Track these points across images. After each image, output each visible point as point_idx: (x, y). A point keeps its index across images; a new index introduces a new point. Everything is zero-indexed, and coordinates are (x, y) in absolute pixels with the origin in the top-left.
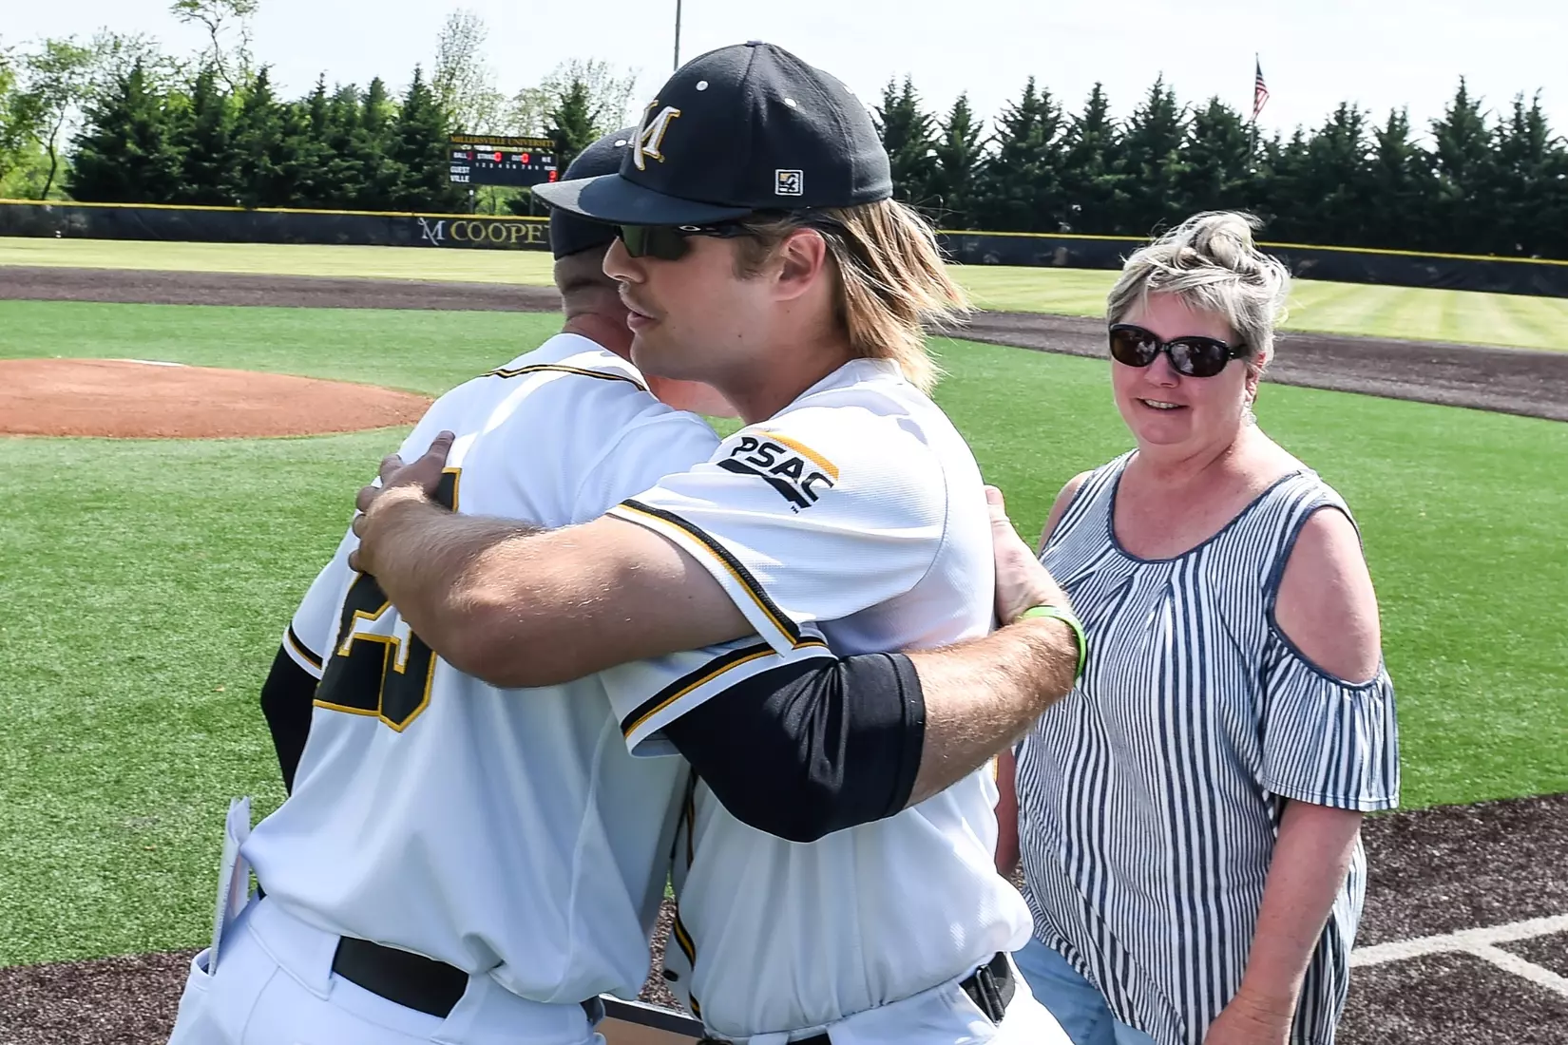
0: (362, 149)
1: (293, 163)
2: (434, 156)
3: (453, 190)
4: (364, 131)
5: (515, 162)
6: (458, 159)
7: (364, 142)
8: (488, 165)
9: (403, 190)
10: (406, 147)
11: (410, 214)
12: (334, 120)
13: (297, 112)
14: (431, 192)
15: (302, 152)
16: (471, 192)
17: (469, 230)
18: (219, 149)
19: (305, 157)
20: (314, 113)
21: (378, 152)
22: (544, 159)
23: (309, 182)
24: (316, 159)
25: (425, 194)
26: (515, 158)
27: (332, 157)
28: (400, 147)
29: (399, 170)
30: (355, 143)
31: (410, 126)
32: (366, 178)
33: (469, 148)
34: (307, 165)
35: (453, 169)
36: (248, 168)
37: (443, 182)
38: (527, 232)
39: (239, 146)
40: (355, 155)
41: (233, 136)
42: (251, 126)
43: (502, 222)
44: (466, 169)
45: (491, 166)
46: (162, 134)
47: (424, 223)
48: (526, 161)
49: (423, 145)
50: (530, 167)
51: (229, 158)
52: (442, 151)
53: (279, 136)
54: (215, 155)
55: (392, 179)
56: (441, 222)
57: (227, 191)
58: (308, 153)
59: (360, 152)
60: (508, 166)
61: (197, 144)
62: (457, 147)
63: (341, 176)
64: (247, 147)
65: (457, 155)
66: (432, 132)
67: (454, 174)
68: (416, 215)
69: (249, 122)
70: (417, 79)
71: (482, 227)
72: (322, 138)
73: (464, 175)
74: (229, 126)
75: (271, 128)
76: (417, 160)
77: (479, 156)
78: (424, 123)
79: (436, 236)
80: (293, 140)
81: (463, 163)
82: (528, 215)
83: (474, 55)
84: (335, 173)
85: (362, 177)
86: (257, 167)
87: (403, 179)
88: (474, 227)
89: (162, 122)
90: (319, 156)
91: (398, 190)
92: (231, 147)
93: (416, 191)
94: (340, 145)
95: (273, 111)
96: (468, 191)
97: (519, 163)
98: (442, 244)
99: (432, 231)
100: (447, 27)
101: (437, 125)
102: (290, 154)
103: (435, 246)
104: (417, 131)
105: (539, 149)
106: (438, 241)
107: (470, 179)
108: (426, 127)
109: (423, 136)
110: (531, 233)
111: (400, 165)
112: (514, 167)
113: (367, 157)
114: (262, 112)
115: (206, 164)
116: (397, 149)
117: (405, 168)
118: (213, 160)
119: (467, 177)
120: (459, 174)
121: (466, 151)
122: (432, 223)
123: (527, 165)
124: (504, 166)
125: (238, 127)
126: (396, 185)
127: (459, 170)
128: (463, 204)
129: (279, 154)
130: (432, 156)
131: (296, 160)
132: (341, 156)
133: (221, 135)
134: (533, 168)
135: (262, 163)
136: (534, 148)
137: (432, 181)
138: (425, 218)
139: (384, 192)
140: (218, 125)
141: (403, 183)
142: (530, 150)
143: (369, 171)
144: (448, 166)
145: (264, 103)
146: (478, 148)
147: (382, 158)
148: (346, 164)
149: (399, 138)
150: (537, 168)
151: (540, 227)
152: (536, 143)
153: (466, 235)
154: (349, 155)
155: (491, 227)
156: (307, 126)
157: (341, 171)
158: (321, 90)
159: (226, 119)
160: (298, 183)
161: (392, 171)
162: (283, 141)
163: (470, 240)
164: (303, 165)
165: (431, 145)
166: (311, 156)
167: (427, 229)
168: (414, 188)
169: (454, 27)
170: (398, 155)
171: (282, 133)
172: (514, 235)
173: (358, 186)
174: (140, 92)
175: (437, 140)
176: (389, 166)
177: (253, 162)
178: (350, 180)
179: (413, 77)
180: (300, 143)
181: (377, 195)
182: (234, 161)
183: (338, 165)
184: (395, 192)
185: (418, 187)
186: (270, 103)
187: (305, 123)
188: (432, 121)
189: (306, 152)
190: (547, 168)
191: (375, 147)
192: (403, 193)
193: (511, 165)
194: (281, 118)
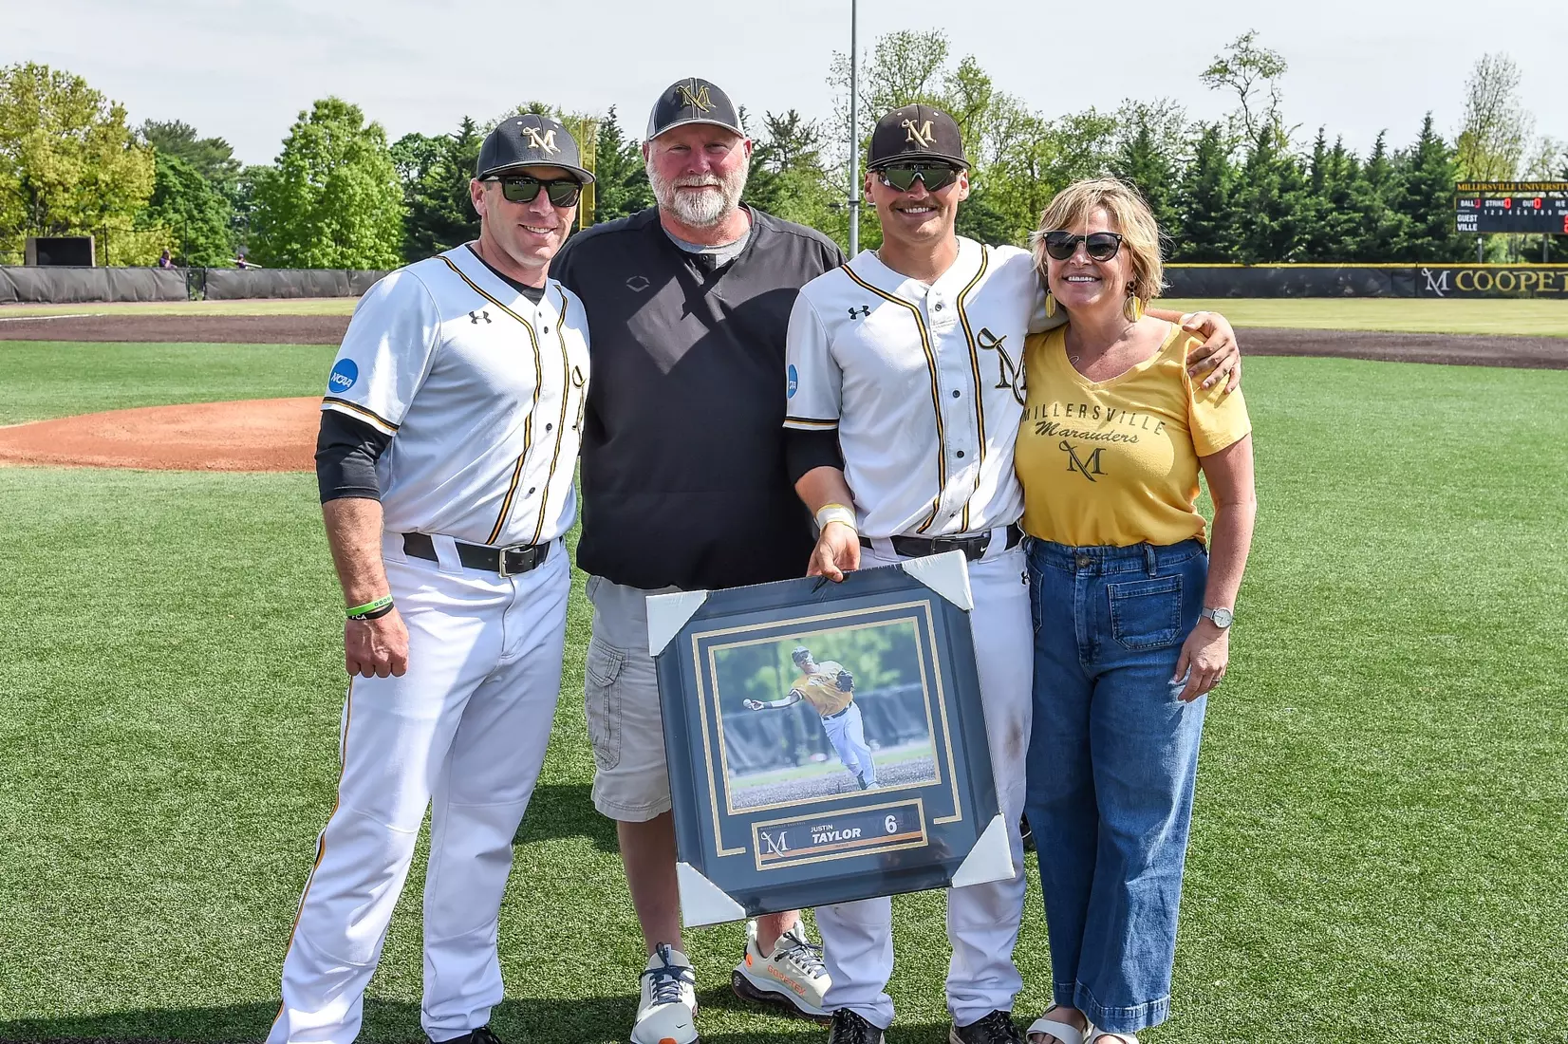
0: (1362, 201)
1: (1289, 218)
2: (1443, 205)
3: (1460, 240)
4: (1365, 183)
5: (1527, 208)
6: (1465, 208)
7: (1366, 194)
8: (1497, 212)
9: (1406, 241)
10: (1410, 198)
11: (1413, 265)
12: (1334, 175)
13: (1298, 169)
14: (1437, 242)
15: (1298, 207)
16: (1480, 241)
17: (1476, 279)
18: (1219, 209)
19: (1302, 213)
20: (1314, 168)
21: (1379, 203)
22: (1558, 204)
23: (1307, 236)
24: (1313, 213)
25: (1429, 244)
26: (1525, 204)
27: (1331, 211)
28: (1404, 197)
29: (1400, 222)
30: (1354, 196)
31: (1415, 176)
32: (1367, 230)
33: (1477, 195)
34: (1305, 220)
35: (1460, 218)
36: (1247, 224)
37: (1450, 232)
38: (1538, 279)
39: (1236, 205)
40: (1355, 208)
41: (1231, 196)
42: (1250, 185)
43: (1511, 270)
44: (1473, 218)
45: (1501, 213)
46: (1162, 195)
47: (1428, 274)
48: (1538, 207)
49: (1428, 196)
50: (1542, 212)
51: (1227, 216)
52: (1450, 200)
53: (1275, 192)
54: (1213, 214)
55: (1394, 231)
56: (1445, 273)
57: (1225, 249)
58: (1306, 208)
59: (1359, 205)
60: (1518, 213)
61: (1198, 203)
62: (1467, 196)
63: (1339, 229)
64: (1247, 205)
65: (1463, 203)
66: (1439, 182)
67: (1462, 222)
68: (1419, 265)
69: (1248, 180)
70: (1427, 128)
71: (1490, 277)
72: (1323, 191)
73: (1472, 223)
74: (1227, 185)
75: (1269, 184)
76: (1422, 211)
77: (1488, 204)
78: (1430, 174)
79: (1440, 286)
80: (1289, 196)
81: (1472, 211)
82: (1542, 262)
83: (1507, 100)
84: (1332, 227)
85: (1362, 230)
86: (1254, 223)
87: (1407, 230)
88: (1481, 276)
89: (1162, 185)
90: (1317, 211)
91: (1401, 242)
92: (1228, 205)
93: (1420, 241)
94: (1340, 199)
95: (1273, 169)
96: (1476, 239)
97: (1530, 209)
98: (1447, 295)
99: (1436, 283)
100: (1476, 73)
101: (1443, 174)
102: (1288, 209)
103: (1439, 297)
104: (1422, 181)
105: (1551, 194)
106: (1443, 292)
107: (1478, 228)
108: (1433, 177)
109: (1429, 186)
110: (1542, 281)
111: (1400, 216)
112: (1526, 213)
113: (1368, 209)
114: (1262, 170)
115: (1205, 223)
116: (1400, 199)
117: (1408, 219)
118: (1210, 219)
119: (1475, 225)
120: (1466, 223)
121: (1473, 199)
122: (1436, 274)
123: (1539, 210)
124: (1514, 212)
125: (1235, 187)
126: (1399, 236)
127: (1466, 218)
128: (1473, 253)
129: (1276, 211)
130: (1438, 206)
131: (1291, 216)
132: (1340, 209)
133: (1219, 195)
134: (1546, 212)
135: (1259, 220)
136: (1547, 192)
137: (1437, 231)
138: (1429, 269)
139: (1385, 243)
140: (1218, 185)
141: (1405, 234)
142: (1542, 195)
143: (1370, 221)
144: (1455, 215)
145: (1264, 162)
146: (1489, 195)
147: (1384, 210)
148: (1346, 217)
149: (1401, 189)
150: (1550, 212)
151: (1552, 274)
152: (1548, 187)
153: (1472, 285)
154: (1347, 208)
155: (1499, 275)
156: (1308, 181)
157: (1339, 225)
158: (1320, 144)
159: (1223, 179)
160: (1296, 239)
161: (1393, 223)
162: (1280, 197)
163: (1476, 288)
164: (1299, 221)
165: (1437, 194)
166: (1309, 210)
167: (1430, 279)
168: (1417, 240)
169: (1484, 74)
170: (1401, 206)
171: (1279, 189)
172: (1523, 283)
173: (1358, 239)
174: (1145, 157)
175: (1443, 190)
176: (1389, 217)
177: (1251, 218)
178: (1347, 233)
179: (1423, 127)
180: (1297, 199)
181: (1379, 248)
182: (1232, 219)
183: (1337, 220)
184: (1395, 243)
185: (1423, 237)
186: (1271, 161)
187: (1305, 178)
188: (1440, 170)
189: (1303, 207)
190: (1561, 213)
191: (1376, 199)
192: (1405, 244)
193: (1522, 212)
194: (1282, 176)
